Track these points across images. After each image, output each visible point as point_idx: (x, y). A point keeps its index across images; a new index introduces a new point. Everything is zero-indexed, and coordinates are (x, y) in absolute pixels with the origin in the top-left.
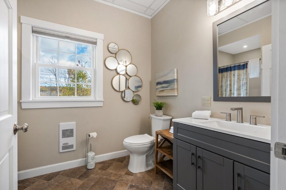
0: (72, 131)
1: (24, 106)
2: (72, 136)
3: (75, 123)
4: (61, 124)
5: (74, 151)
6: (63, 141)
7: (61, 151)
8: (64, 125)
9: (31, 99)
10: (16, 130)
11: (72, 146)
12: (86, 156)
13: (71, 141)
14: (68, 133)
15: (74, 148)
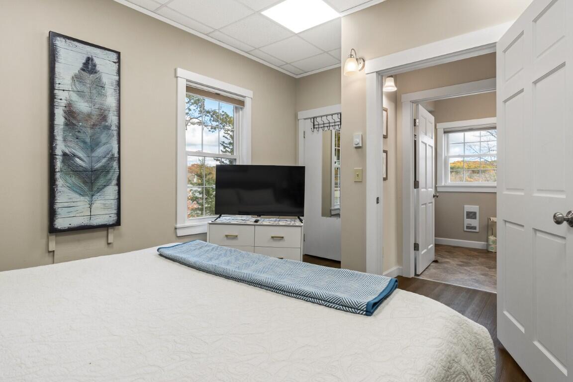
0: (475, 214)
1: (439, 190)
2: (475, 218)
3: (478, 207)
4: (465, 206)
5: (477, 232)
6: (468, 221)
7: (465, 229)
8: (469, 208)
9: (443, 184)
10: (434, 196)
11: (475, 228)
12: (487, 241)
13: (474, 223)
14: (471, 215)
15: (477, 230)
